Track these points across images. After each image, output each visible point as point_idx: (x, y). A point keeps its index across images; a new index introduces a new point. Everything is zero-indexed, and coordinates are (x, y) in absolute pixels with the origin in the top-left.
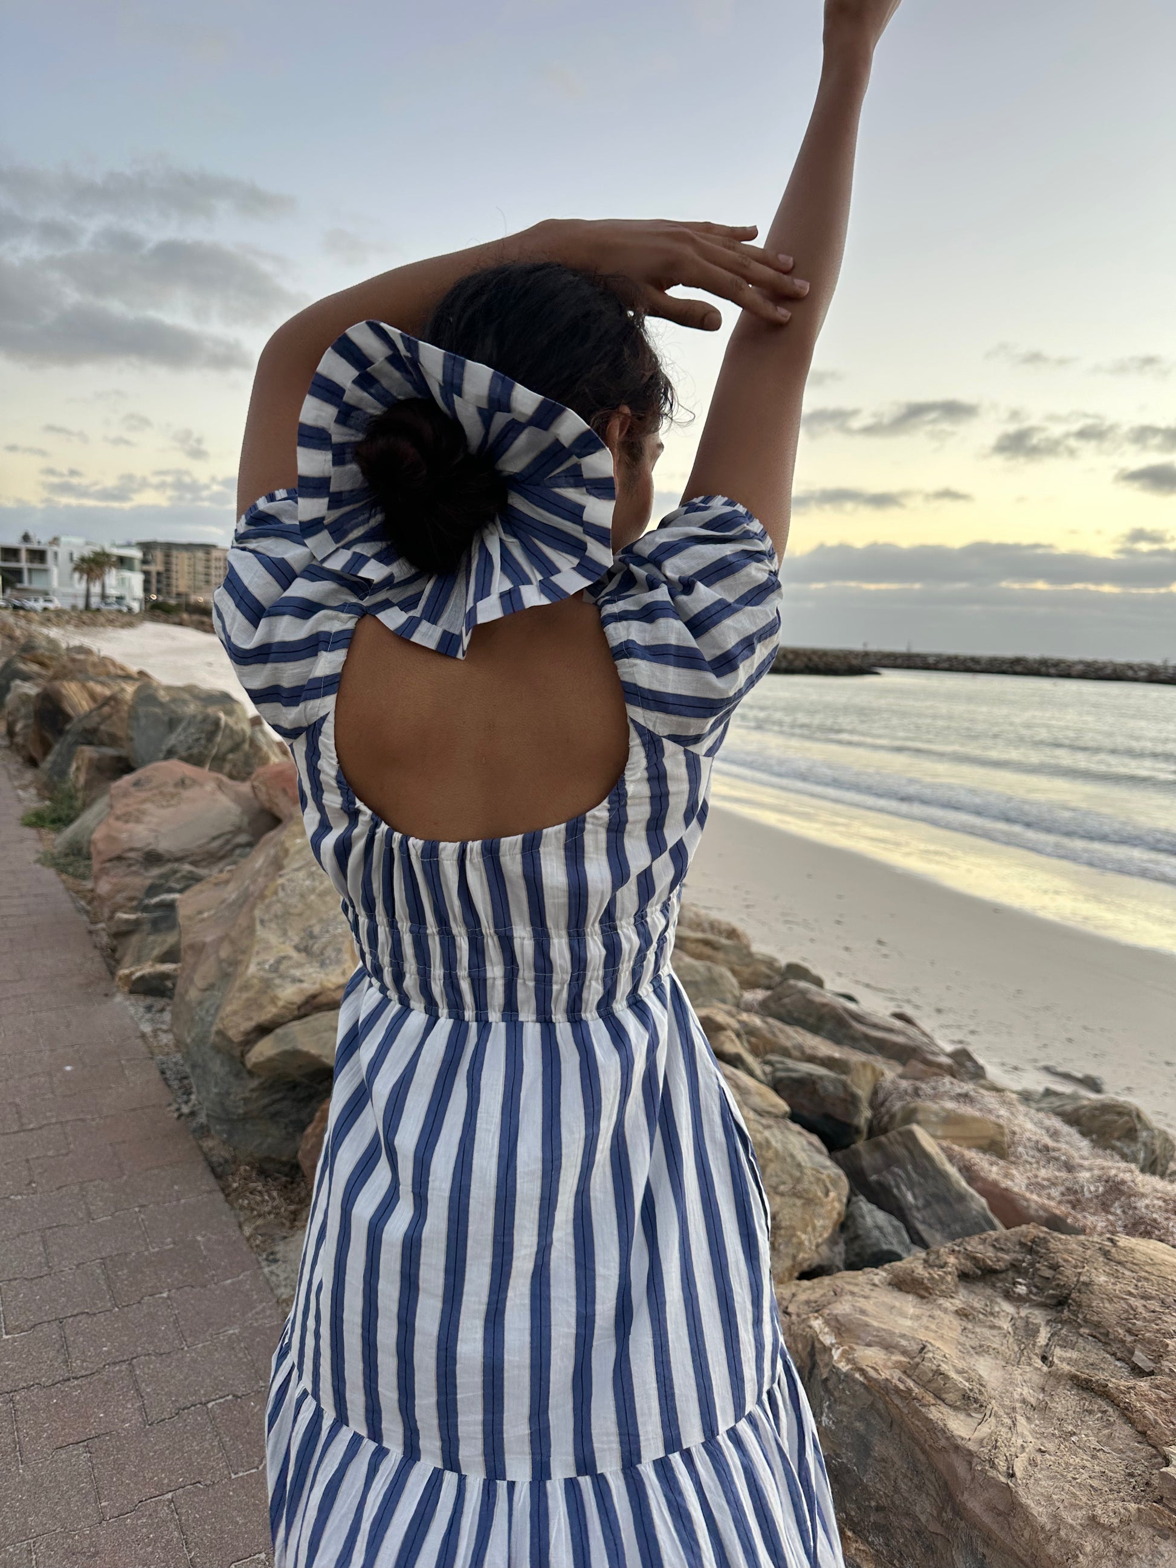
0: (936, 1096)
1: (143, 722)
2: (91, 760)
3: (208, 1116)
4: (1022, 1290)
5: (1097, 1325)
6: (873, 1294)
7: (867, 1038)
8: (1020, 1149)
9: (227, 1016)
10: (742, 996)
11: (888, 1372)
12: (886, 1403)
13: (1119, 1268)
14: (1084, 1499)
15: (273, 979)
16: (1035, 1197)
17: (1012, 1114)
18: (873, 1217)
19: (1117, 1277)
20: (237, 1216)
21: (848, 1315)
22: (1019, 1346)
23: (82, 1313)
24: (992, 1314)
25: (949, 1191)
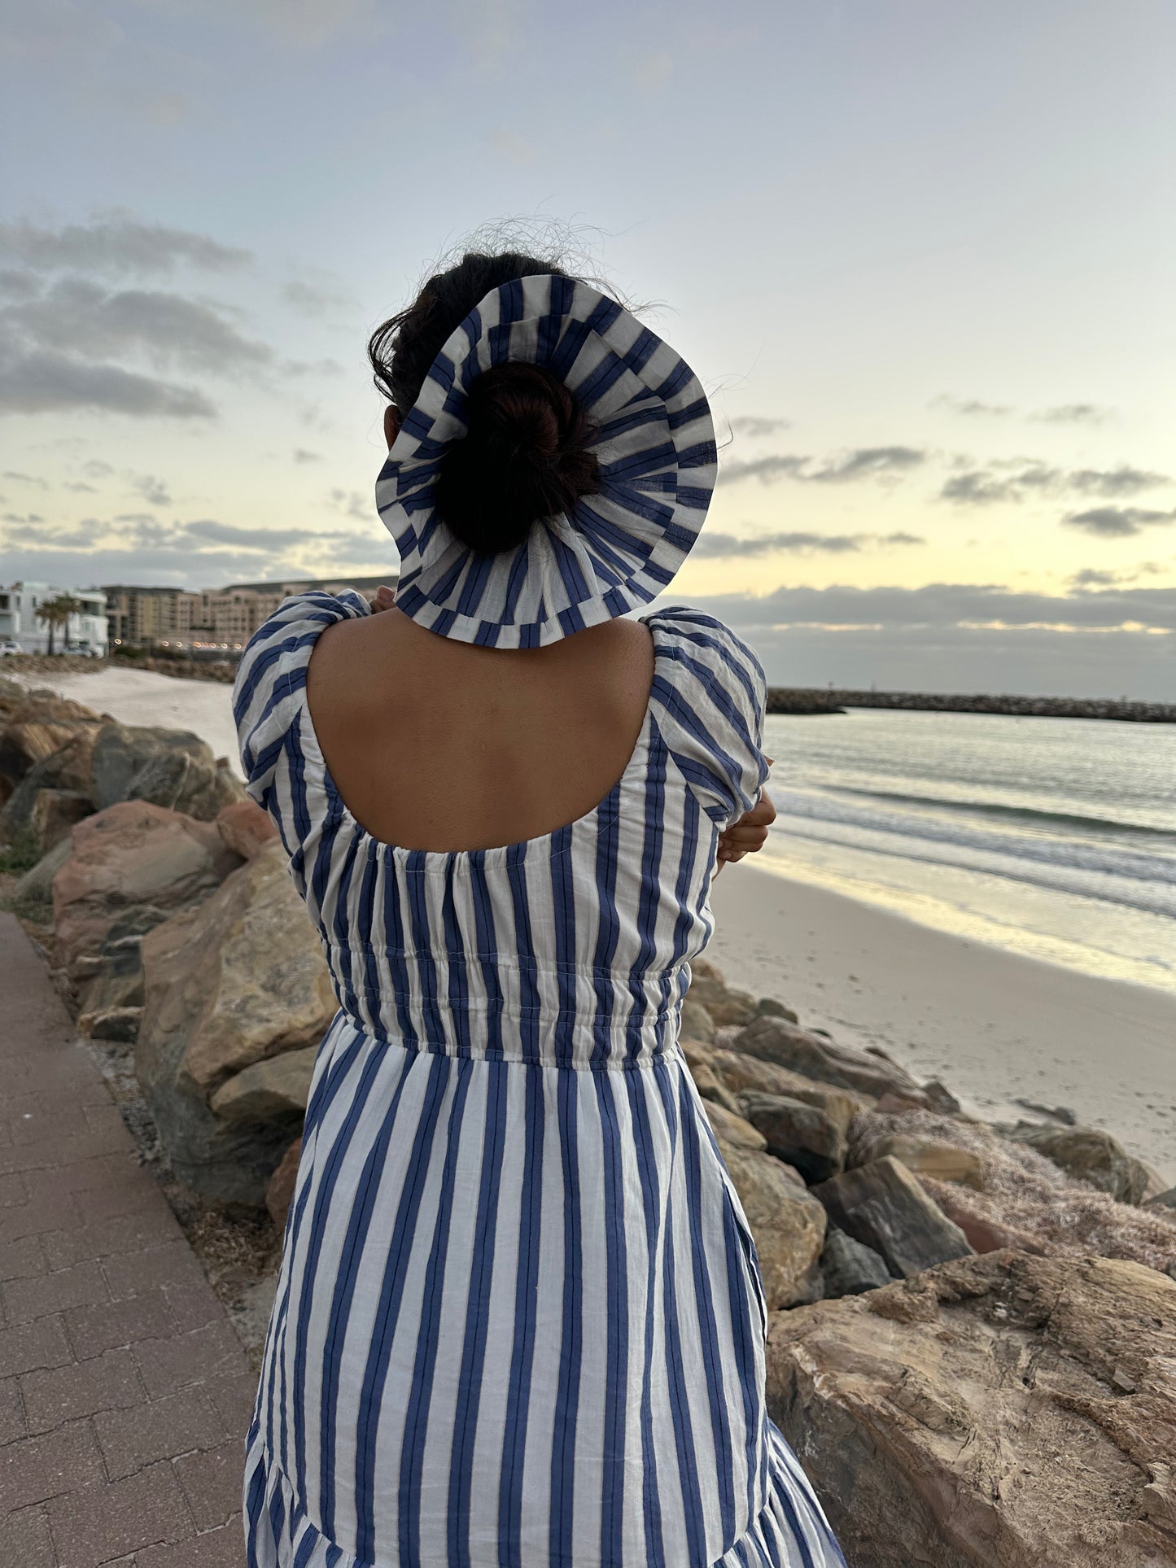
0: (912, 1129)
1: (107, 764)
2: (53, 803)
3: (173, 1161)
4: (1001, 1313)
5: (1078, 1346)
6: (853, 1321)
7: (841, 1072)
8: (996, 1181)
9: (193, 1057)
10: (716, 1033)
11: (870, 1398)
12: (869, 1430)
13: (1097, 1289)
14: (1070, 1519)
15: (239, 1019)
16: (1012, 1228)
17: (987, 1145)
18: (851, 1250)
19: (1096, 1298)
20: (202, 1264)
21: (830, 1342)
22: (1000, 1368)
23: (41, 1368)
24: (973, 1338)
25: (926, 1221)
